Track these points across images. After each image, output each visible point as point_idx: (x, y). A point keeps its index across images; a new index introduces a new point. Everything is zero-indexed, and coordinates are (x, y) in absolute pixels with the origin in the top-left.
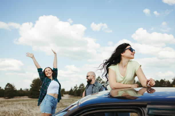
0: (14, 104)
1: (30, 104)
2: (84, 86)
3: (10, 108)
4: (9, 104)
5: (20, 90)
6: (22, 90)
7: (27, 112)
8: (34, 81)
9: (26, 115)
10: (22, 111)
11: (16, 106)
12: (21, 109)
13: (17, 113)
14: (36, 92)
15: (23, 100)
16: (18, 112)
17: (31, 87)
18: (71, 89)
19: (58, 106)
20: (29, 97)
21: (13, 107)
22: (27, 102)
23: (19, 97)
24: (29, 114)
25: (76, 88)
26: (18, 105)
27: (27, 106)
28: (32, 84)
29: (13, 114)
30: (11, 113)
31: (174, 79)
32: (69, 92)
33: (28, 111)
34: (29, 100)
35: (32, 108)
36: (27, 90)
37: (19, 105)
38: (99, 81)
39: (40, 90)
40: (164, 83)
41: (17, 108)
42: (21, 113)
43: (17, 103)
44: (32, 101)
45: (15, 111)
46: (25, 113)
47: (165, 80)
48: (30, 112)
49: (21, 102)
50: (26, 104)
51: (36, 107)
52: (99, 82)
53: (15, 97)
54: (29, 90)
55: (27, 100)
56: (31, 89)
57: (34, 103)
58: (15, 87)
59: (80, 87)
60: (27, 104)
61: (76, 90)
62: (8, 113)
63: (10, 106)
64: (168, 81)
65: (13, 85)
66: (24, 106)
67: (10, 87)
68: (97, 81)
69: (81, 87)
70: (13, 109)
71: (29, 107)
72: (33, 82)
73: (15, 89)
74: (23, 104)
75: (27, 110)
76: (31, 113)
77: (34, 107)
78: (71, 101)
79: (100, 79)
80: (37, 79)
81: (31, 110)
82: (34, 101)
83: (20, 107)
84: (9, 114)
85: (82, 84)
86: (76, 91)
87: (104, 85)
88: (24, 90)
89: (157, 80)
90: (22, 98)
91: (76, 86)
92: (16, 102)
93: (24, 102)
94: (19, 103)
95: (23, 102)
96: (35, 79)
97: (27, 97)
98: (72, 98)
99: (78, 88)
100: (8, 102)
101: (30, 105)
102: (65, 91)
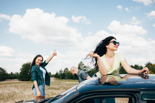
0: (7, 86)
1: (22, 86)
2: (68, 70)
3: (3, 90)
4: (3, 87)
5: (10, 74)
6: (13, 73)
7: (19, 94)
8: (23, 65)
9: (19, 96)
10: (15, 93)
11: (9, 88)
12: (13, 91)
13: (10, 95)
14: (26, 75)
15: (15, 83)
16: (12, 94)
17: (21, 71)
18: (57, 73)
19: (46, 88)
20: (19, 80)
21: (6, 89)
22: (18, 84)
23: (10, 80)
24: (21, 95)
25: (61, 72)
26: (10, 87)
27: (19, 88)
28: (22, 68)
29: (7, 96)
30: (5, 95)
31: (146, 64)
32: (55, 75)
33: (21, 93)
34: (20, 83)
35: (24, 90)
36: (17, 73)
37: (12, 87)
38: (82, 65)
39: (29, 74)
40: (137, 68)
41: (10, 90)
42: (14, 95)
43: (10, 86)
44: (23, 84)
45: (8, 93)
46: (18, 94)
47: (139, 65)
48: (22, 93)
49: (13, 85)
50: (17, 86)
51: (28, 89)
52: (82, 67)
53: (6, 80)
54: (19, 74)
55: (18, 83)
56: (21, 73)
57: (25, 85)
58: (6, 71)
59: (64, 71)
60: (19, 86)
61: (61, 73)
62: (2, 94)
63: (4, 88)
64: (141, 66)
65: (4, 70)
66: (16, 88)
67: (1, 71)
68: (80, 66)
69: (66, 70)
70: (7, 91)
71: (21, 89)
72: (22, 67)
73: (6, 73)
74: (15, 86)
75: (19, 92)
76: (23, 95)
77: (26, 89)
78: (58, 83)
79: (82, 64)
80: (26, 64)
81: (23, 92)
82: (25, 84)
83: (13, 89)
84: (4, 96)
85: (67, 68)
86: (61, 75)
87: (86, 69)
88: (14, 74)
89: (132, 65)
90: (13, 81)
91: (61, 70)
92: (9, 84)
93: (16, 85)
94: (11, 85)
95: (14, 85)
96: (25, 64)
97: (18, 80)
98: (58, 81)
99: (63, 72)
100: (1, 85)
101: (22, 88)
102: (51, 75)
